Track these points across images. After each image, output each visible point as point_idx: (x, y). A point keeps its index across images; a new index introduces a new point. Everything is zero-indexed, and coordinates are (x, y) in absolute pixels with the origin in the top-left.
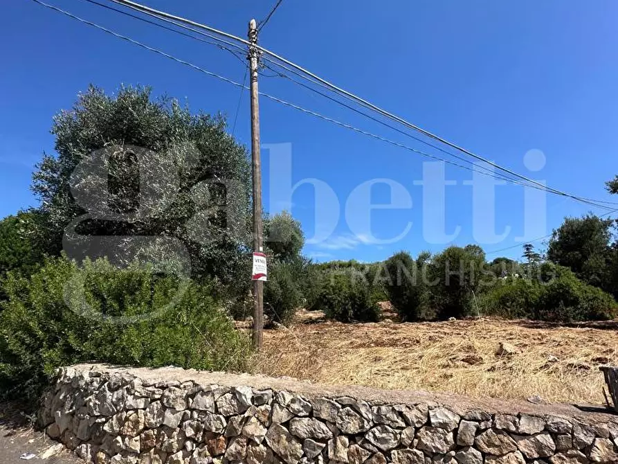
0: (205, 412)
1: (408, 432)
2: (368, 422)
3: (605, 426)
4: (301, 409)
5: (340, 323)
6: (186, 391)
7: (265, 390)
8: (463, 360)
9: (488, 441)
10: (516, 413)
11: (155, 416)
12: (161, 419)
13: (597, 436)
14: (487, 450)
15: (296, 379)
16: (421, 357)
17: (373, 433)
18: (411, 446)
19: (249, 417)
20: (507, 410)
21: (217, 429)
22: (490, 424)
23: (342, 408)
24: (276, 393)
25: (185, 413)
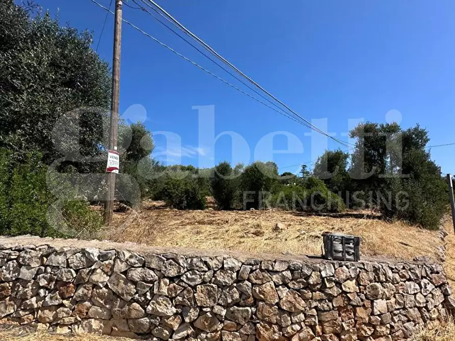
0: (58, 267)
1: (209, 273)
2: (184, 268)
3: (318, 265)
4: (137, 262)
5: (176, 210)
6: (41, 253)
7: (110, 250)
8: (253, 233)
9: (256, 277)
10: (274, 260)
11: (11, 272)
12: (17, 274)
13: (313, 271)
14: (255, 281)
15: (135, 243)
16: (227, 231)
17: (187, 276)
18: (210, 282)
19: (95, 269)
20: (269, 259)
21: (67, 279)
22: (258, 267)
23: (167, 261)
24: (118, 252)
25: (39, 269)
